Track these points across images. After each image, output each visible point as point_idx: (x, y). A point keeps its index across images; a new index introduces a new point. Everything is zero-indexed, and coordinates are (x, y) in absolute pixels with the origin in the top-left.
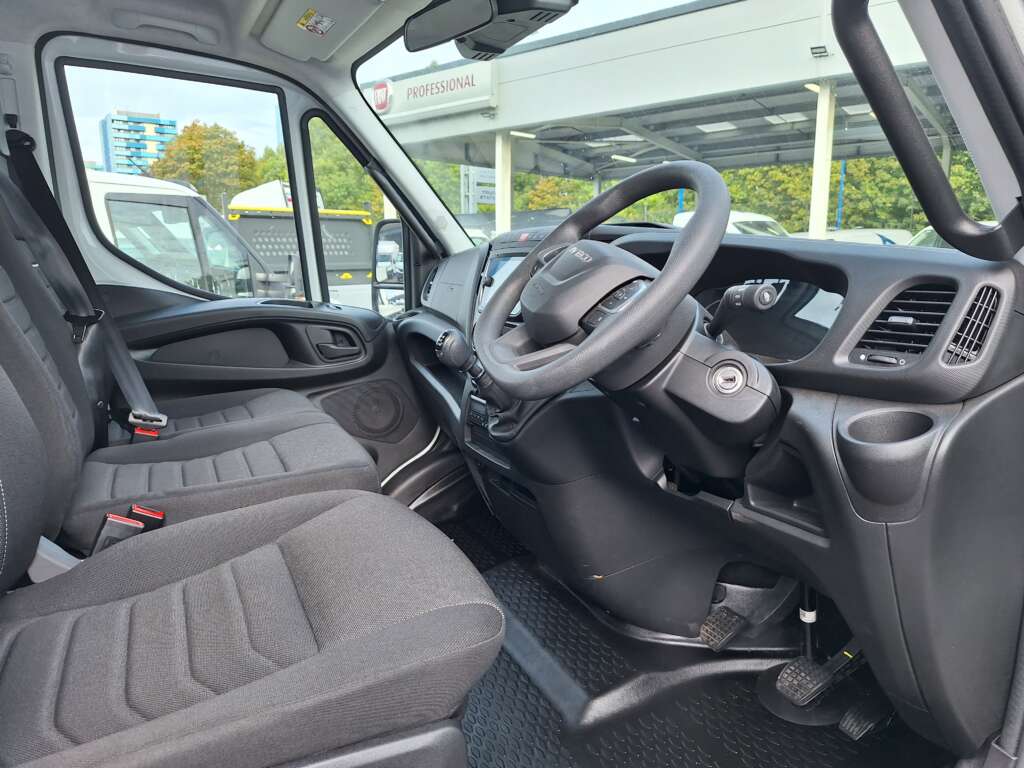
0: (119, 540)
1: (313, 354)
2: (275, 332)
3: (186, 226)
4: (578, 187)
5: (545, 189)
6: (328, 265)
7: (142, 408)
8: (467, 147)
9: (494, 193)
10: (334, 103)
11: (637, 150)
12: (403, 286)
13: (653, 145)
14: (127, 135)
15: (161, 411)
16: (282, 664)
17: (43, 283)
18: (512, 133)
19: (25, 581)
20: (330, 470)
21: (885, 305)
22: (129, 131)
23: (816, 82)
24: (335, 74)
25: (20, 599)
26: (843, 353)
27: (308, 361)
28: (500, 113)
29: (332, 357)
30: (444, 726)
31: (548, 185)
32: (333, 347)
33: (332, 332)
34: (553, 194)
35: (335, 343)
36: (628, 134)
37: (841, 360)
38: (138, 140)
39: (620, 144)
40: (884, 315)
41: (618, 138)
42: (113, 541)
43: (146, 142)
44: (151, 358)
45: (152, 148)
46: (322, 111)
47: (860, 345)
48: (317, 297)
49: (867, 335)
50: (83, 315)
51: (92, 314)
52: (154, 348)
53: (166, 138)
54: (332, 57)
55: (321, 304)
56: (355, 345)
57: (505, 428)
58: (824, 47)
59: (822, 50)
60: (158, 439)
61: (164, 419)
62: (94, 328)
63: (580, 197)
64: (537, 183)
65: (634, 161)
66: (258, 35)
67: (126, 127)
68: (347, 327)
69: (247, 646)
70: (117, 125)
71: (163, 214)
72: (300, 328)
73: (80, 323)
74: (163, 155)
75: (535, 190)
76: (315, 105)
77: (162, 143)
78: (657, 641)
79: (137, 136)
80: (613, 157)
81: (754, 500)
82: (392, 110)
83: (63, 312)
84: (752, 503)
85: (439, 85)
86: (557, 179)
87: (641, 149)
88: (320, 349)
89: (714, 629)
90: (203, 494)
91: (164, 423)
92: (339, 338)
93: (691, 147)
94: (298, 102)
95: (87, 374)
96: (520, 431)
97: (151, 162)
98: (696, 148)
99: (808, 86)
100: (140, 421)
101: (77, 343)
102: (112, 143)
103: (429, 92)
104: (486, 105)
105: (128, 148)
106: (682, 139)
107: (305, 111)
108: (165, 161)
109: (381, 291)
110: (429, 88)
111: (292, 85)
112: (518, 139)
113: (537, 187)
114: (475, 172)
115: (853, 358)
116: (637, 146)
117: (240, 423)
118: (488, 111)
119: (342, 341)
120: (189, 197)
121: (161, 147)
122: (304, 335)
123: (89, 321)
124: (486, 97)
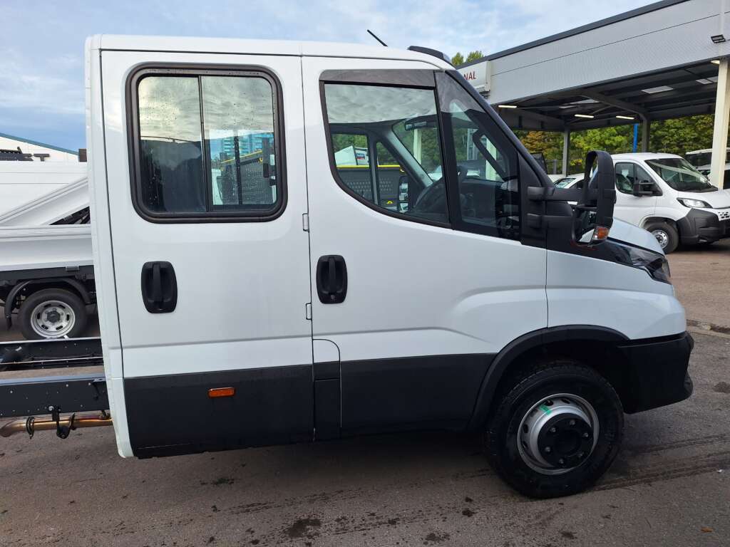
4: (559, 135)
5: (534, 138)
6: (382, 196)
13: (607, 105)
18: (500, 106)
23: (717, 59)
28: (492, 94)
31: (536, 136)
34: (539, 141)
36: (587, 99)
39: (583, 106)
41: (579, 102)
58: (721, 36)
59: (720, 38)
65: (592, 117)
80: (576, 115)
86: (541, 132)
87: (598, 109)
93: (639, 104)
98: (643, 105)
99: (713, 62)
104: (483, 90)
106: (630, 99)
112: (507, 109)
113: (528, 136)
116: (597, 106)
124: (483, 86)
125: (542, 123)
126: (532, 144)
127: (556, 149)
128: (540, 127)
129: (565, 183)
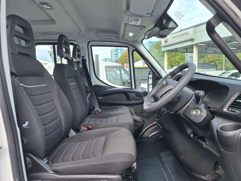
0: (83, 131)
1: (132, 99)
2: (125, 94)
3: (119, 71)
4: (220, 56)
5: (210, 57)
7: (97, 108)
8: (187, 48)
9: (193, 59)
10: (138, 48)
11: (237, 46)
12: (152, 84)
14: (115, 52)
15: (100, 109)
16: (95, 157)
17: (83, 85)
18: (198, 44)
19: (68, 136)
20: (123, 123)
21: (237, 97)
22: (116, 51)
24: (138, 43)
25: (66, 139)
26: (226, 108)
27: (131, 100)
28: (195, 40)
29: (136, 100)
30: (118, 175)
31: (211, 56)
32: (136, 98)
33: (136, 94)
34: (212, 58)
35: (136, 97)
36: (234, 42)
37: (225, 110)
38: (117, 53)
39: (232, 44)
40: (236, 99)
41: (230, 43)
42: (82, 131)
43: (119, 53)
44: (103, 99)
45: (120, 54)
46: (136, 50)
47: (230, 106)
48: (134, 87)
49: (232, 104)
50: (88, 91)
51: (90, 91)
52: (103, 96)
53: (122, 52)
54: (137, 39)
55: (134, 89)
56: (140, 97)
57: (158, 118)
60: (99, 114)
61: (100, 110)
62: (90, 93)
63: (221, 59)
64: (208, 55)
65: (236, 49)
66: (123, 37)
67: (115, 51)
68: (139, 94)
69: (91, 152)
70: (114, 50)
71: (116, 69)
72: (129, 94)
73: (88, 92)
74: (121, 56)
75: (207, 57)
76: (135, 49)
77: (121, 53)
78: (199, 177)
79: (117, 52)
81: (208, 142)
82: (168, 42)
83: (85, 90)
84: (207, 143)
85: (180, 35)
86: (213, 55)
88: (133, 98)
89: (210, 176)
90: (100, 125)
91: (100, 111)
92: (137, 96)
94: (131, 49)
95: (88, 101)
96: (161, 119)
97: (119, 57)
100: (96, 110)
101: (87, 96)
102: (113, 54)
103: (177, 37)
104: (191, 39)
105: (115, 55)
107: (132, 51)
108: (121, 57)
109: (150, 86)
110: (177, 36)
111: (130, 45)
112: (201, 46)
113: (208, 57)
114: (189, 55)
115: (228, 110)
116: (237, 45)
117: (115, 112)
118: (192, 40)
119: (138, 97)
120: (120, 66)
121: (121, 54)
122: (130, 95)
123: (89, 92)
124: (191, 37)
125: (215, 51)
126: (209, 59)
127: (219, 61)
128: (214, 53)
129: (226, 74)
